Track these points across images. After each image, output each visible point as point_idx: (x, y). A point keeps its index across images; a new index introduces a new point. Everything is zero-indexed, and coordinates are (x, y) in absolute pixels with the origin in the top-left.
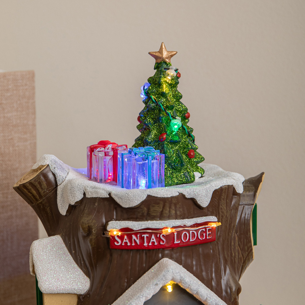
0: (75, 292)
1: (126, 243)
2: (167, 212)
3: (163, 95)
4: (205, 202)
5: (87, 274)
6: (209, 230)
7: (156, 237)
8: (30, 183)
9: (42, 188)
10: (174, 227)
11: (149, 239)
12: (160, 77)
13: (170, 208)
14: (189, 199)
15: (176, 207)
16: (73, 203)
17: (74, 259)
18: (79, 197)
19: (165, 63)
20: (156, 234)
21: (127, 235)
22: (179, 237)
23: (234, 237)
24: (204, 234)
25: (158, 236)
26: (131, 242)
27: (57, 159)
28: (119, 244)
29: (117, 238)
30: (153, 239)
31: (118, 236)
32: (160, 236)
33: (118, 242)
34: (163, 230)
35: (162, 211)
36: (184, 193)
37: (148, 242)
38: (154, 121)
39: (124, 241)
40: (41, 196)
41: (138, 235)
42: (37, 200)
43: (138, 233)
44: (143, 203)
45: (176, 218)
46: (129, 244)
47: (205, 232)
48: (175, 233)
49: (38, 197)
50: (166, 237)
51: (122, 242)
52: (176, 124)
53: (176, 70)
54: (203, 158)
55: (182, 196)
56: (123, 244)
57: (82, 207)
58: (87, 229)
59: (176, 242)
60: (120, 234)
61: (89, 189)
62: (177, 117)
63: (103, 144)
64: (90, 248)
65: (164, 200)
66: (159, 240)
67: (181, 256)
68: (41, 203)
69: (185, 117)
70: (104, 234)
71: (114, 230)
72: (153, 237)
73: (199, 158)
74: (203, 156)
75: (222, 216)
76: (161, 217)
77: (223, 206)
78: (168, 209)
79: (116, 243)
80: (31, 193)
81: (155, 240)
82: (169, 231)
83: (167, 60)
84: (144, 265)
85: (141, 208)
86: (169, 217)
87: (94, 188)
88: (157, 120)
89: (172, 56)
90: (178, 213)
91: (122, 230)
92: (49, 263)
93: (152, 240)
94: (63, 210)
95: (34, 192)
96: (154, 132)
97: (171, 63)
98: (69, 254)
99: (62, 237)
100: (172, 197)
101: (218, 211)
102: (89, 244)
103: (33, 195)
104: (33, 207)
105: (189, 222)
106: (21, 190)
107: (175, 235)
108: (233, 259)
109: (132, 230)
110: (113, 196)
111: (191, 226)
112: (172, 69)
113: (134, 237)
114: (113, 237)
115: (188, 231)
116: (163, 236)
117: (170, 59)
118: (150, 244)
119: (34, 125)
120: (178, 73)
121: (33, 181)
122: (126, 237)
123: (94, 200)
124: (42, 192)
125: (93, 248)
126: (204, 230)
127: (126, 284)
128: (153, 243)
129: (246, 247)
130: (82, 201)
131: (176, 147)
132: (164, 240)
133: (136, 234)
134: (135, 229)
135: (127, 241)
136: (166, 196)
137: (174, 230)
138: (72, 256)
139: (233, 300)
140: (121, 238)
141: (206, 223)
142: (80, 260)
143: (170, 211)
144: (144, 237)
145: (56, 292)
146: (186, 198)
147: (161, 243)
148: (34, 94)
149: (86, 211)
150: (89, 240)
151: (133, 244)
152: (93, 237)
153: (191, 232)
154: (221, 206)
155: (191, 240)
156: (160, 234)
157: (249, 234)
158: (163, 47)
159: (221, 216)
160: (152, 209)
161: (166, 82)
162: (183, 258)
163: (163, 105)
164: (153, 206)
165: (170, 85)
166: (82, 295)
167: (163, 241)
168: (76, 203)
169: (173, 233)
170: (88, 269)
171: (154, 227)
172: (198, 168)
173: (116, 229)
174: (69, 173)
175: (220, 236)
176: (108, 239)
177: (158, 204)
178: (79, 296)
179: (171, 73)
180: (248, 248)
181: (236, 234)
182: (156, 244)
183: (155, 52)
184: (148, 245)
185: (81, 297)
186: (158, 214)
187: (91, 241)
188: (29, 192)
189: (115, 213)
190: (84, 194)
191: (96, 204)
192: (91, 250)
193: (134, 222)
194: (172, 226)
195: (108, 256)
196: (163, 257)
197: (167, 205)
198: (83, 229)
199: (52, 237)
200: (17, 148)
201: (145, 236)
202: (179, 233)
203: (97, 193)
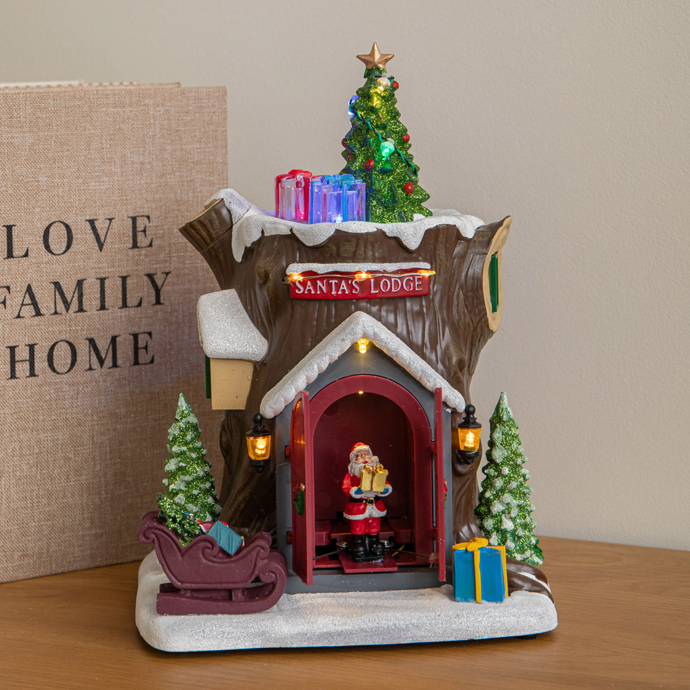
0: (249, 357)
1: (309, 290)
2: (362, 252)
3: (373, 110)
4: (413, 243)
5: (265, 335)
6: (419, 279)
7: (347, 284)
8: (199, 221)
9: (213, 229)
10: (369, 272)
11: (338, 286)
12: (370, 88)
13: (365, 247)
14: (391, 237)
15: (373, 247)
16: (249, 245)
17: (250, 317)
18: (256, 236)
19: (378, 69)
20: (347, 280)
21: (311, 280)
22: (377, 286)
23: (458, 295)
24: (412, 284)
25: (350, 282)
26: (316, 290)
27: (235, 193)
28: (301, 292)
29: (298, 285)
30: (343, 286)
31: (299, 282)
32: (351, 283)
33: (299, 290)
34: (356, 276)
35: (355, 251)
36: (384, 230)
37: (337, 290)
38: (361, 144)
39: (308, 288)
40: (212, 240)
41: (325, 281)
42: (207, 244)
43: (324, 278)
44: (330, 239)
45: (374, 261)
46: (313, 292)
47: (414, 281)
48: (372, 280)
49: (208, 240)
50: (361, 284)
51: (305, 288)
52: (388, 147)
53: (391, 78)
54: (428, 194)
55: (381, 233)
56: (306, 292)
57: (260, 249)
58: (263, 275)
59: (373, 292)
60: (301, 278)
61: (268, 225)
62: (389, 139)
63: (293, 173)
64: (268, 299)
65: (358, 237)
66: (351, 287)
67: (380, 310)
68: (212, 248)
69: (403, 140)
70: (283, 280)
71: (295, 273)
72: (343, 283)
73: (421, 195)
74: (427, 192)
75: (440, 265)
76: (354, 258)
77: (441, 252)
78: (363, 249)
79: (297, 291)
80: (200, 235)
81: (345, 288)
82: (364, 276)
83: (381, 66)
84: (333, 320)
85: (330, 247)
86: (365, 260)
87: (275, 223)
88: (364, 143)
89: (387, 60)
90: (377, 254)
91: (304, 274)
92: (218, 321)
93: (341, 288)
94: (238, 256)
95: (204, 233)
96: (360, 159)
97: (387, 69)
98: (244, 311)
99: (237, 291)
100: (367, 234)
101: (435, 258)
102: (266, 294)
103: (203, 238)
104: (203, 254)
105: (391, 267)
106: (189, 231)
107: (372, 283)
108: (456, 323)
109: (316, 274)
110: (295, 232)
111: (394, 273)
112: (384, 76)
113: (319, 283)
114: (294, 283)
115: (390, 279)
116: (356, 282)
117: (384, 64)
118: (340, 293)
119: (225, 163)
120: (395, 82)
121: (202, 219)
122: (309, 283)
123: (273, 237)
124: (214, 233)
125: (271, 299)
126: (411, 278)
127: (309, 344)
128: (344, 291)
129: (477, 310)
130: (260, 241)
131: (388, 178)
132: (358, 288)
133: (322, 279)
134: (319, 272)
135: (311, 288)
136: (359, 232)
137: (370, 276)
138: (248, 314)
139: (452, 375)
140: (304, 284)
141: (415, 270)
142: (257, 318)
143: (365, 252)
144: (331, 283)
145: (225, 357)
146: (387, 237)
147: (354, 292)
148: (225, 119)
149: (264, 253)
150: (266, 288)
151: (318, 292)
152: (270, 284)
153: (393, 280)
154: (438, 252)
155: (393, 290)
156: (352, 280)
157: (480, 292)
158: (376, 48)
159: (438, 264)
160: (342, 249)
161: (376, 93)
162: (384, 313)
163: (372, 123)
164: (344, 245)
165: (383, 97)
166: (258, 362)
167: (356, 290)
168: (253, 244)
169: (369, 280)
170: (265, 327)
171: (343, 270)
172: (423, 210)
173: (297, 272)
174: (250, 211)
175: (437, 291)
176: (288, 285)
177: (349, 241)
178: (255, 364)
179: (384, 82)
180: (480, 312)
181: (461, 291)
182: (347, 292)
183: (365, 55)
184: (337, 294)
185: (257, 366)
186: (351, 255)
187: (268, 290)
188: (197, 233)
189: (298, 254)
190: (263, 232)
191: (276, 244)
192: (268, 302)
193: (319, 265)
194: (366, 270)
195: (289, 309)
196: (356, 311)
197: (362, 243)
198: (259, 275)
199: (224, 291)
200: (199, 195)
201: (333, 282)
202: (377, 280)
203: (276, 229)
